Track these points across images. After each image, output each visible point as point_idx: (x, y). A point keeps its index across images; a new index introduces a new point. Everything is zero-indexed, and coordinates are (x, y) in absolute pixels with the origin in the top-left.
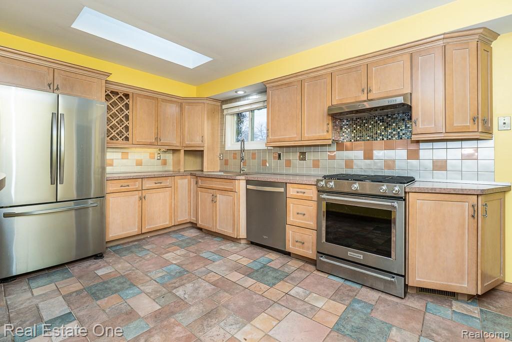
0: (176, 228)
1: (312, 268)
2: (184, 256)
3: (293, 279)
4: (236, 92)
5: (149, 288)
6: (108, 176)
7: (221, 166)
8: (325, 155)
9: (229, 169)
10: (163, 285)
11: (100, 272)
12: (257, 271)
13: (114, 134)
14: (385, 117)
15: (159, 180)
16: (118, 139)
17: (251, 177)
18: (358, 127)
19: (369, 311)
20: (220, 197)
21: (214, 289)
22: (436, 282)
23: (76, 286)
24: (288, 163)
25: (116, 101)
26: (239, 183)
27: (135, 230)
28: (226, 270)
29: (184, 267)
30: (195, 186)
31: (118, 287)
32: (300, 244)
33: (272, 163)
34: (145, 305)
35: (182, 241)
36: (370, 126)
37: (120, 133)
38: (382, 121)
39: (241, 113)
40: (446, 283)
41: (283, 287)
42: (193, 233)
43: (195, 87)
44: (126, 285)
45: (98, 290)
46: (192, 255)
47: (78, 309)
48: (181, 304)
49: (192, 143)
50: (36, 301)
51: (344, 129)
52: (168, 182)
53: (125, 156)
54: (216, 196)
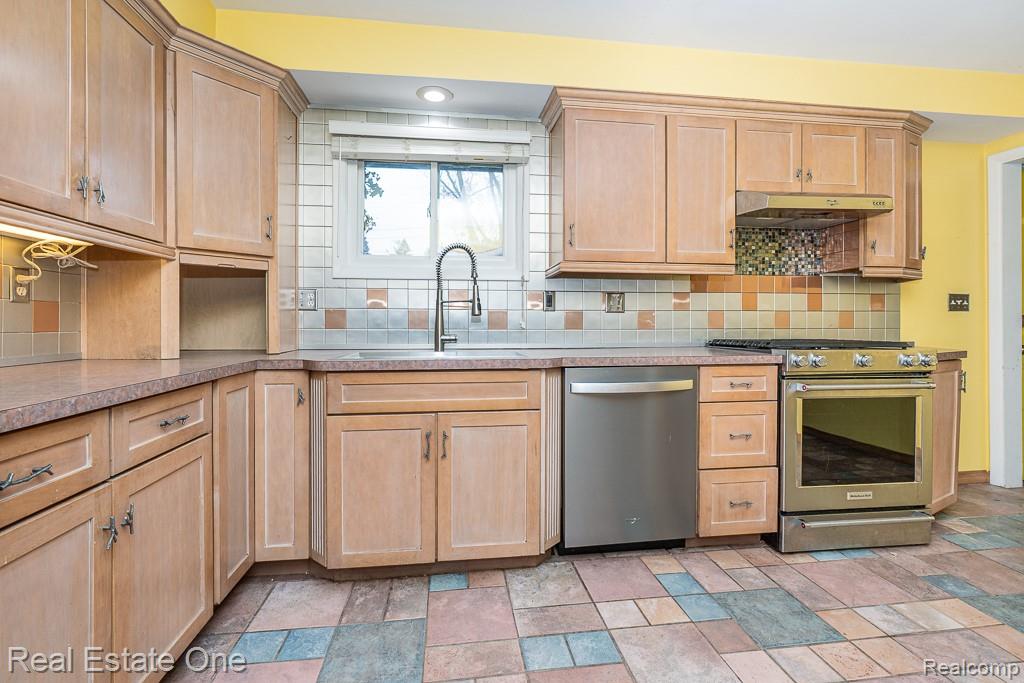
24: (574, 320)
32: (741, 509)
36: (753, 247)
38: (772, 239)
52: (200, 412)
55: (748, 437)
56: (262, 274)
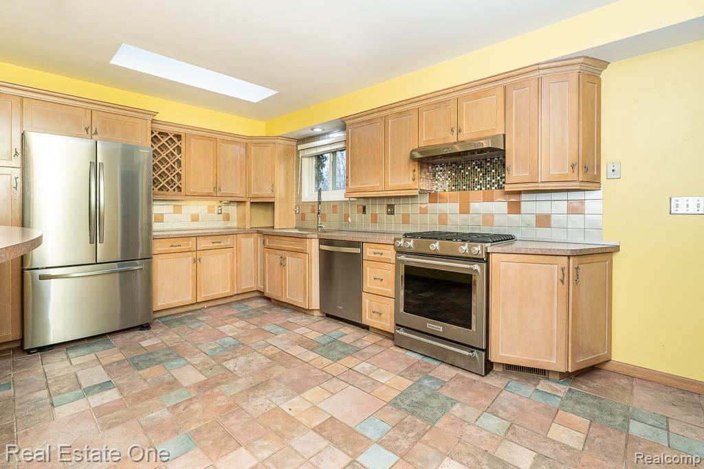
0: (240, 298)
1: (390, 343)
2: (243, 328)
3: (362, 355)
4: (312, 129)
5: (196, 361)
6: (154, 234)
7: (297, 220)
8: (416, 208)
9: (306, 226)
10: (213, 358)
11: (145, 344)
12: (324, 345)
13: (163, 183)
14: (484, 162)
15: (218, 239)
16: (168, 190)
17: (325, 236)
18: (454, 174)
19: (438, 387)
20: (289, 260)
21: (268, 363)
22: (521, 357)
23: (118, 356)
24: (374, 218)
25: (165, 143)
26: (311, 242)
27: (188, 299)
28: (288, 344)
29: (240, 340)
30: (263, 245)
31: (163, 358)
32: (377, 315)
33: (356, 217)
34: (189, 376)
35: (245, 312)
36: (467, 173)
37: (170, 183)
38: (480, 166)
39: (322, 155)
40: (533, 359)
41: (348, 362)
42: (260, 303)
43: (264, 123)
44: (172, 357)
45: (140, 361)
46: (252, 327)
47: (118, 378)
48: (230, 376)
49: (260, 193)
50: (75, 370)
51: (437, 176)
52: (228, 241)
53: (178, 210)
54: (285, 259)
55: (382, 280)
56: (274, 203)
